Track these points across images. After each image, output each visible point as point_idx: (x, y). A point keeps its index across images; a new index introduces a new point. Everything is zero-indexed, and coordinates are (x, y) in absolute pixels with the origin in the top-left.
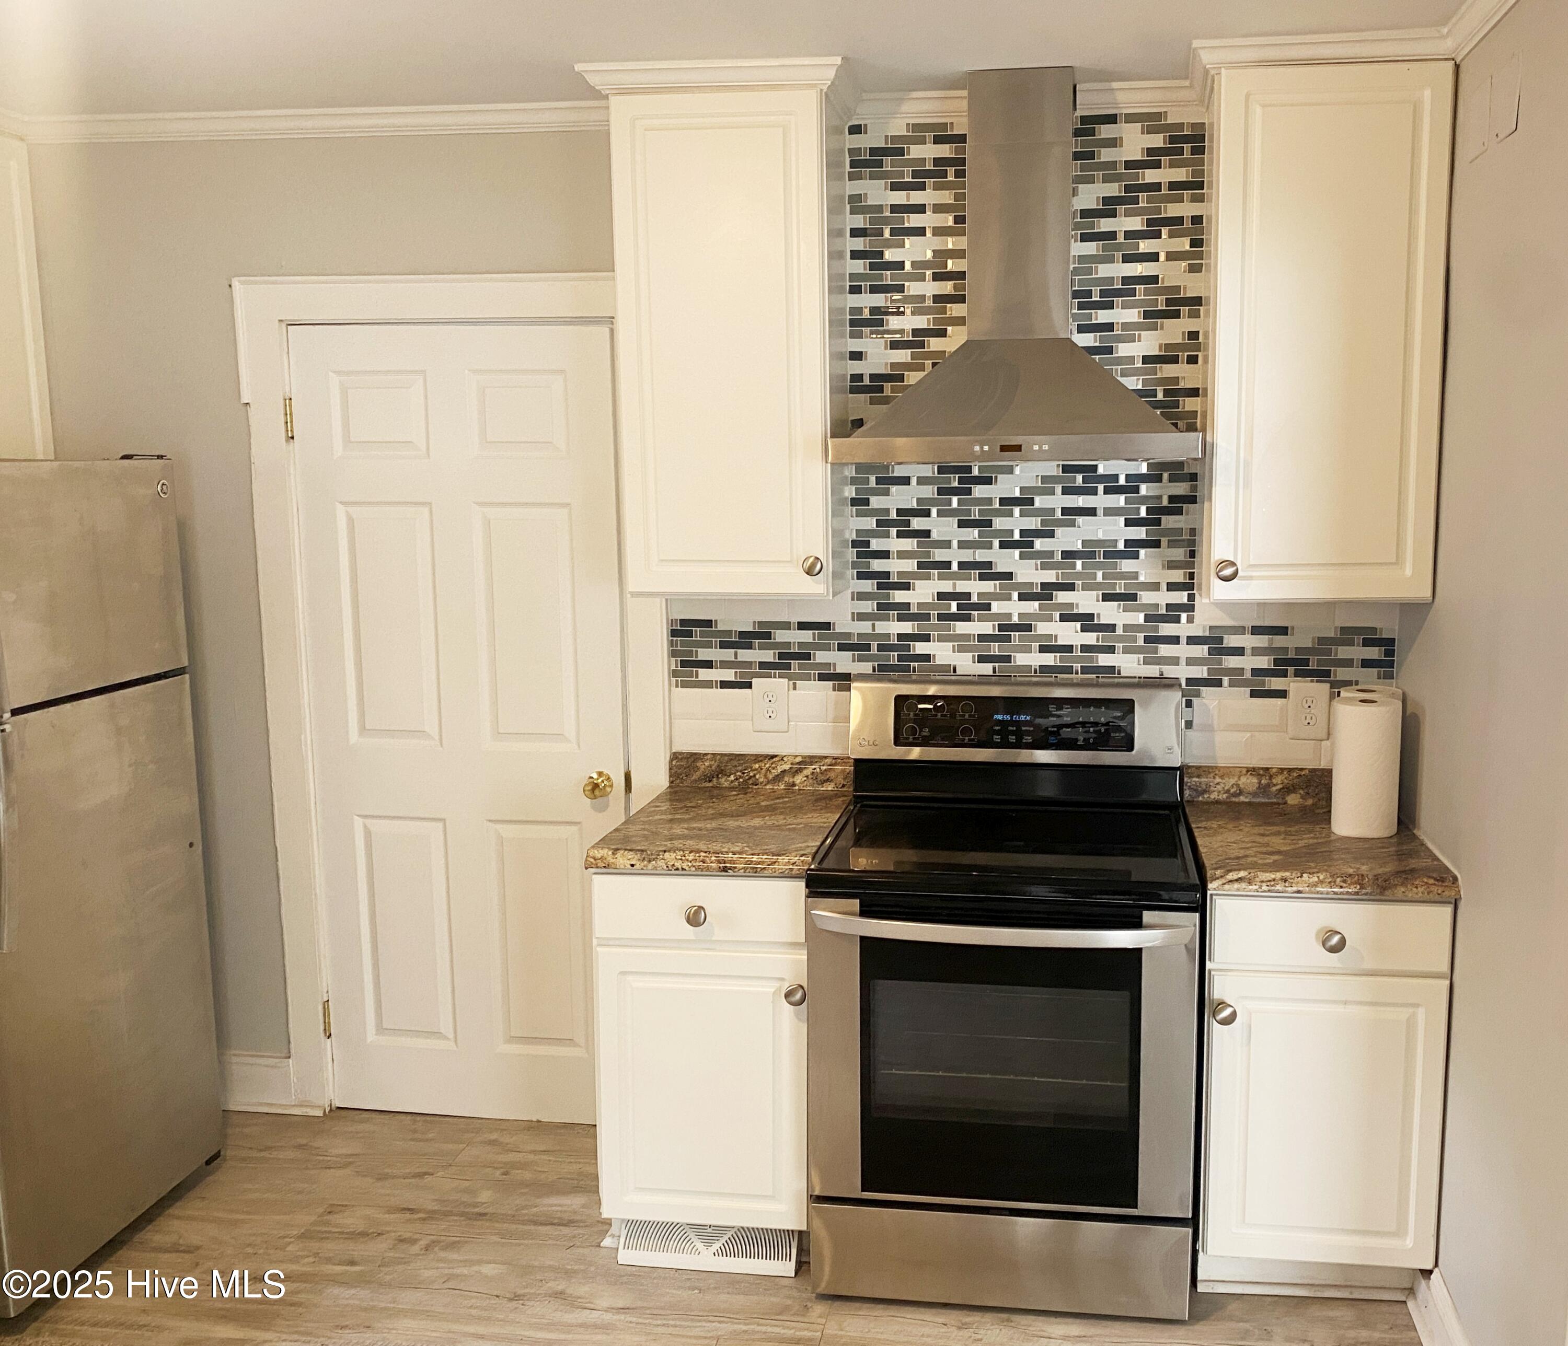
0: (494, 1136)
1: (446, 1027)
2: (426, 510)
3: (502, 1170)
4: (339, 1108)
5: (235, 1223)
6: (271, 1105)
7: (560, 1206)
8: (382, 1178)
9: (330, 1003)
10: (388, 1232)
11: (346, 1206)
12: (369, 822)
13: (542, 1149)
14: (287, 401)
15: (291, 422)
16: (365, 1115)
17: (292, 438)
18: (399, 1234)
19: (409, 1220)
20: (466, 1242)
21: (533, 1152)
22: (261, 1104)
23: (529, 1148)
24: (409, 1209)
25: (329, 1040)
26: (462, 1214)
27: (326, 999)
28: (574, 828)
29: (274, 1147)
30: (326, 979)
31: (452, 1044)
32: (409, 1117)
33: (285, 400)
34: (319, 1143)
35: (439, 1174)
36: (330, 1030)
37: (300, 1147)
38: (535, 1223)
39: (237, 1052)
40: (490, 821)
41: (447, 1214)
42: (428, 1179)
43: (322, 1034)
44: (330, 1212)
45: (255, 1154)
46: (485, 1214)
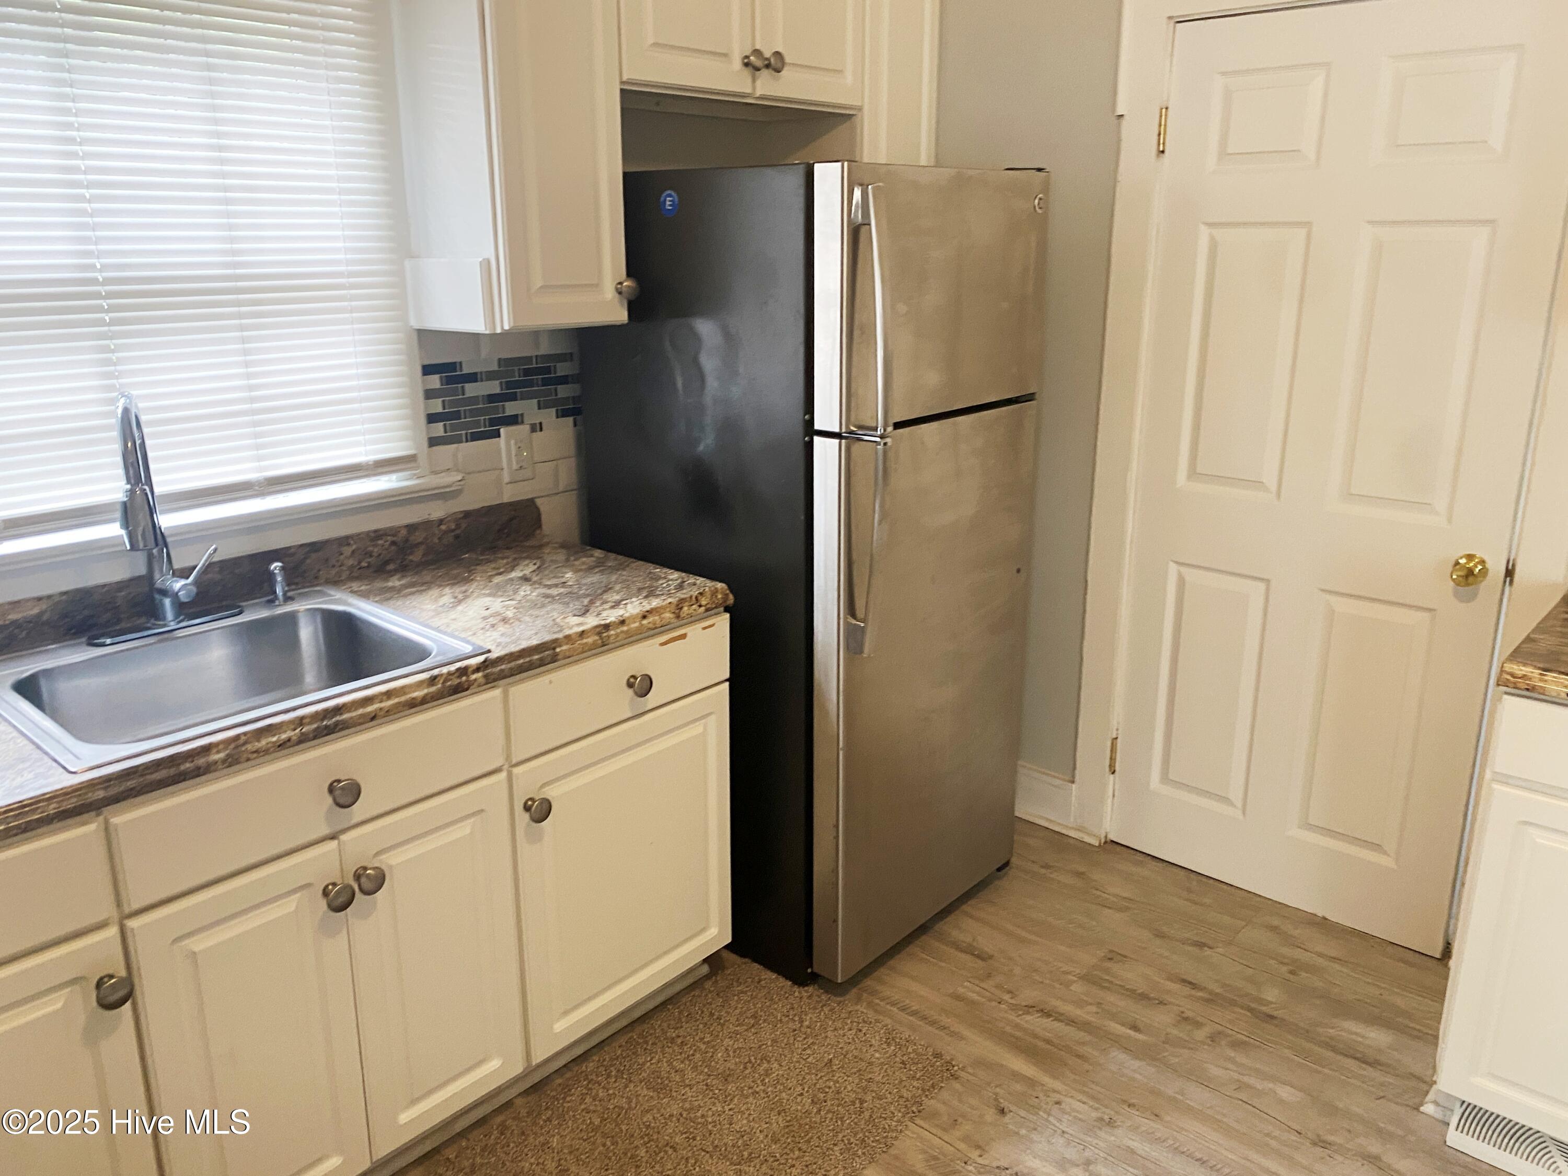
0: (1276, 922)
1: (1236, 795)
2: (1302, 232)
3: (1291, 968)
4: (1112, 841)
5: (1022, 940)
6: (1051, 821)
7: (1363, 1037)
8: (1160, 935)
9: (1119, 740)
10: (1170, 1003)
11: (1125, 957)
12: (1184, 570)
13: (1332, 955)
14: (1164, 110)
15: (1165, 134)
16: (1140, 857)
17: (1163, 152)
18: (1181, 1009)
19: (1190, 996)
20: (1259, 1047)
21: (1320, 955)
22: (1042, 818)
23: (1320, 948)
24: (1190, 983)
25: (1112, 776)
26: (1251, 1010)
27: (1114, 736)
28: (1426, 615)
29: (1053, 867)
30: (1118, 715)
31: (1240, 813)
32: (1183, 872)
33: (1162, 109)
34: (1097, 876)
35: (1220, 950)
36: (1114, 766)
37: (1080, 875)
38: (1334, 1049)
39: (1025, 764)
40: (1323, 590)
41: (1233, 1003)
42: (1208, 952)
43: (1107, 769)
44: (1110, 959)
45: (1036, 868)
46: (1272, 1017)
